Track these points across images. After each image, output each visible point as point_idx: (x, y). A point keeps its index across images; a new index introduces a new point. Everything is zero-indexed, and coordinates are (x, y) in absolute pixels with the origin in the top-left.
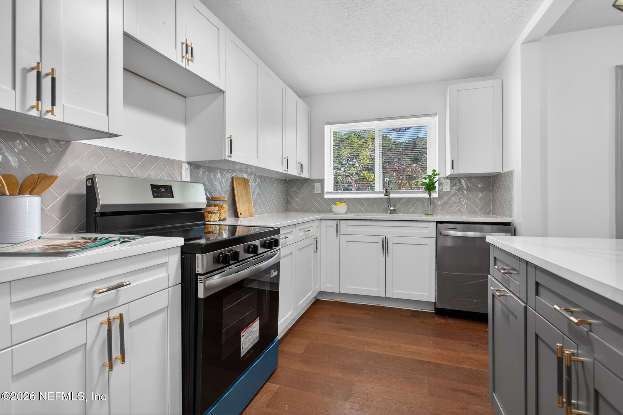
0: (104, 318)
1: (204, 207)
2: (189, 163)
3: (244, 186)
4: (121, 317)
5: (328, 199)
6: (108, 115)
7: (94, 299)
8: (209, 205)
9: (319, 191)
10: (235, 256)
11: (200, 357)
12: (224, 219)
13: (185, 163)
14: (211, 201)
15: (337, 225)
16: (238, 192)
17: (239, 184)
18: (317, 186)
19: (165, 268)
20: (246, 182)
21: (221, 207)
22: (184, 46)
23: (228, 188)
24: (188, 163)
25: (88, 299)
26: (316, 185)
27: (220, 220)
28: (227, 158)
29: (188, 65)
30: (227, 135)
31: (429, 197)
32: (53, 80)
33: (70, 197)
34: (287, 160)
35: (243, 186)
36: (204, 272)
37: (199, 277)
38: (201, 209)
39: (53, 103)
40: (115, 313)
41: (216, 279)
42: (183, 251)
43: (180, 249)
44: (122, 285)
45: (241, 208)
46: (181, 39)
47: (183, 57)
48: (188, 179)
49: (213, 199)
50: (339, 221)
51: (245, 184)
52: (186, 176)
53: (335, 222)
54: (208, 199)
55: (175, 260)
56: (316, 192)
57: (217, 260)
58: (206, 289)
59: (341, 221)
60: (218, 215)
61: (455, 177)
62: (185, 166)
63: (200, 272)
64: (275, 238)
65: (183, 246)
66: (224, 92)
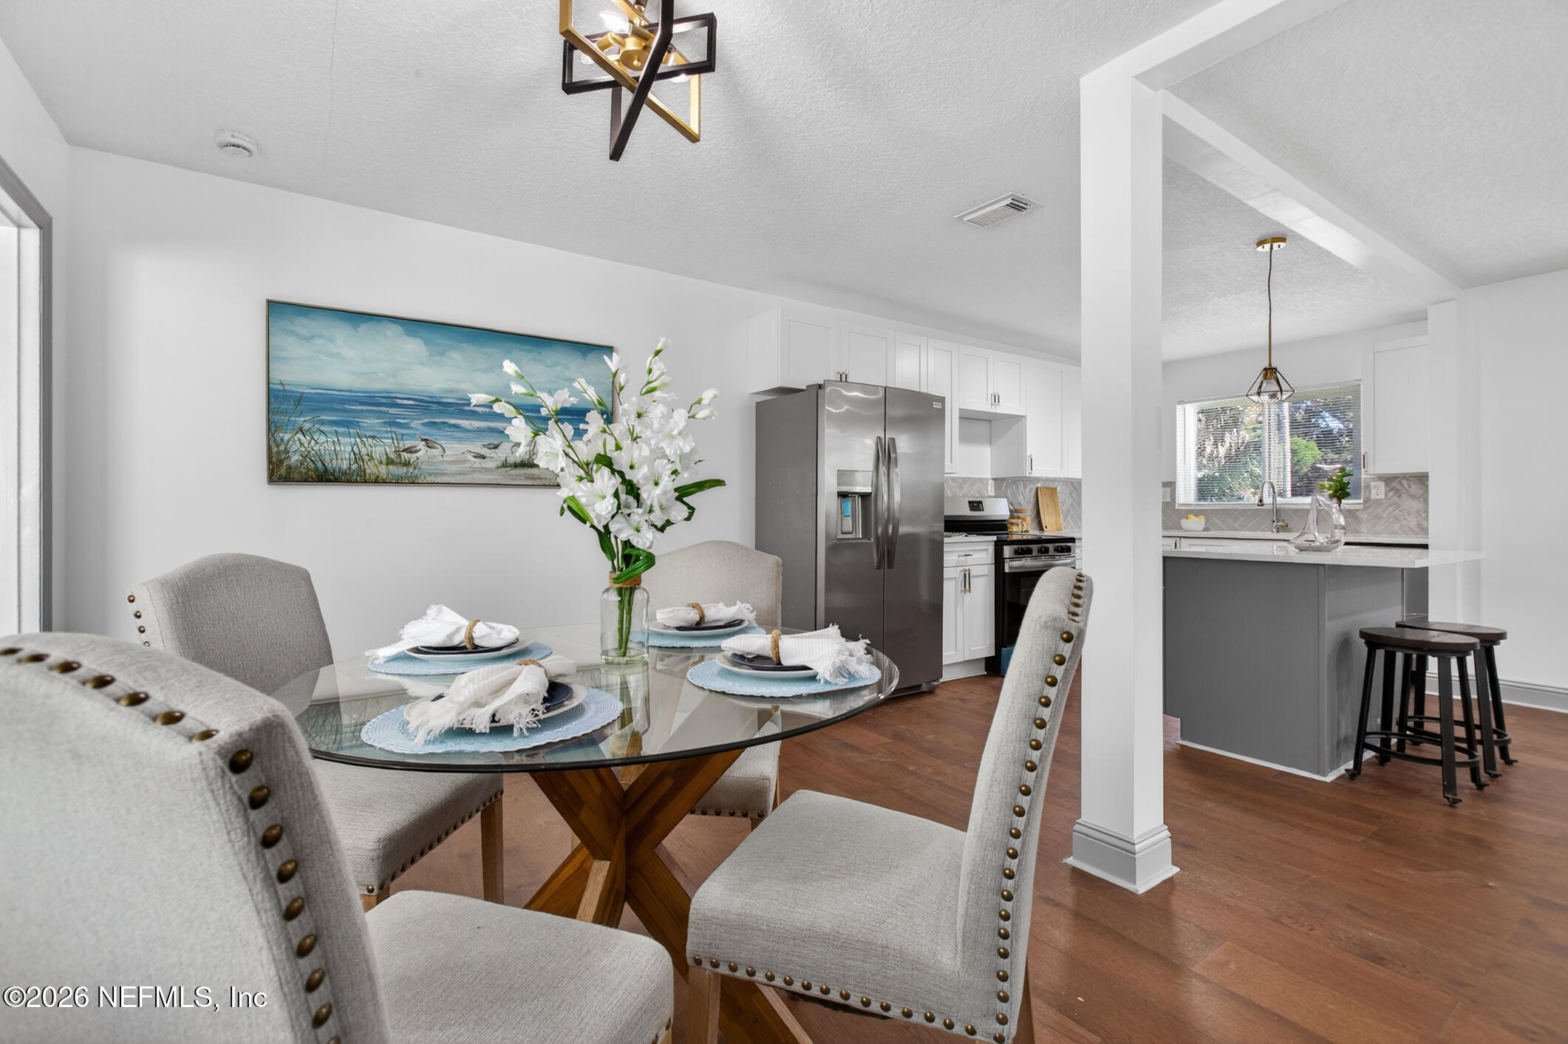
0: (962, 568)
1: (1007, 518)
2: (994, 479)
3: (1049, 496)
4: (969, 571)
5: (1182, 510)
7: (958, 559)
8: (1012, 517)
9: (1168, 500)
10: (1029, 552)
11: (1006, 619)
12: (1027, 531)
13: (991, 480)
14: (1014, 513)
15: (1176, 543)
16: (1043, 505)
17: (1044, 494)
18: (1166, 491)
20: (1053, 493)
21: (1024, 520)
22: (993, 396)
23: (1033, 500)
25: (956, 558)
27: (1022, 531)
28: (1028, 475)
29: (995, 409)
30: (1028, 455)
36: (1008, 557)
37: (1005, 560)
38: (1004, 521)
40: (967, 569)
41: (1016, 563)
42: (996, 544)
43: (994, 543)
44: (969, 555)
45: (1045, 520)
46: (991, 392)
47: (992, 405)
48: (993, 494)
49: (1016, 511)
50: (1178, 539)
51: (1051, 494)
52: (991, 490)
53: (1173, 540)
54: (1011, 511)
55: (991, 548)
57: (1016, 552)
58: (1010, 568)
60: (1020, 526)
61: (1393, 478)
62: (991, 482)
63: (1006, 557)
64: (1068, 544)
65: (995, 542)
66: (1024, 416)
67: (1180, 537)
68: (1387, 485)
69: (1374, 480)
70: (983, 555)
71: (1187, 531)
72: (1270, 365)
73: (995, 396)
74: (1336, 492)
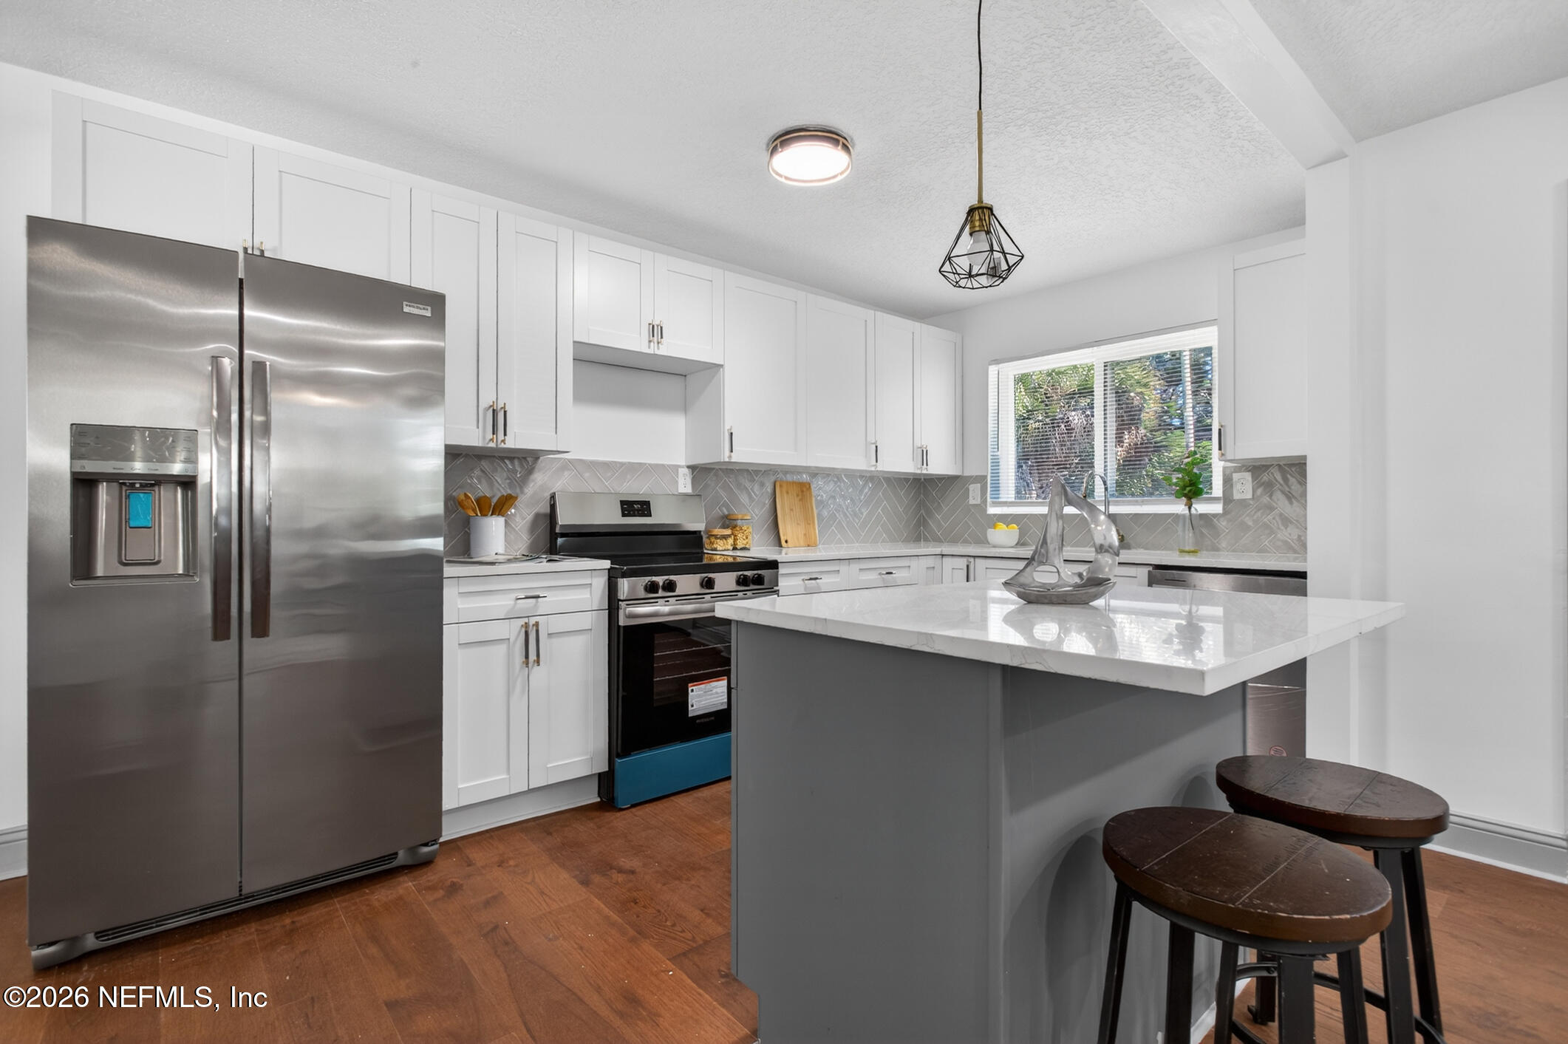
0: (523, 622)
2: (693, 467)
3: (798, 495)
4: (537, 624)
5: (995, 515)
6: (556, 433)
7: (516, 604)
9: (978, 501)
12: (745, 549)
13: (683, 468)
14: (726, 519)
15: (968, 566)
17: (787, 493)
18: (974, 489)
19: (589, 589)
20: (805, 489)
22: (648, 327)
23: (766, 500)
24: (688, 467)
25: (512, 603)
26: (972, 487)
27: (735, 549)
28: (727, 460)
29: (658, 349)
30: (727, 427)
31: (1187, 512)
32: (505, 412)
33: (537, 516)
34: (877, 447)
35: (795, 495)
36: (624, 598)
37: (620, 603)
38: (696, 532)
39: (505, 435)
40: (533, 621)
42: (611, 575)
43: (607, 571)
44: (539, 596)
45: (787, 530)
47: (649, 342)
48: (686, 491)
49: (728, 517)
50: (972, 560)
51: (802, 491)
52: (683, 487)
53: (965, 560)
55: (600, 583)
56: (972, 502)
57: (647, 588)
58: (626, 617)
59: (977, 560)
60: (730, 540)
61: (1263, 466)
62: (684, 471)
63: (622, 598)
64: (759, 572)
65: (609, 570)
66: (722, 366)
67: (974, 557)
68: (1254, 478)
69: (1238, 470)
70: (584, 595)
71: (994, 547)
72: (980, 200)
73: (653, 326)
74: (1184, 488)
